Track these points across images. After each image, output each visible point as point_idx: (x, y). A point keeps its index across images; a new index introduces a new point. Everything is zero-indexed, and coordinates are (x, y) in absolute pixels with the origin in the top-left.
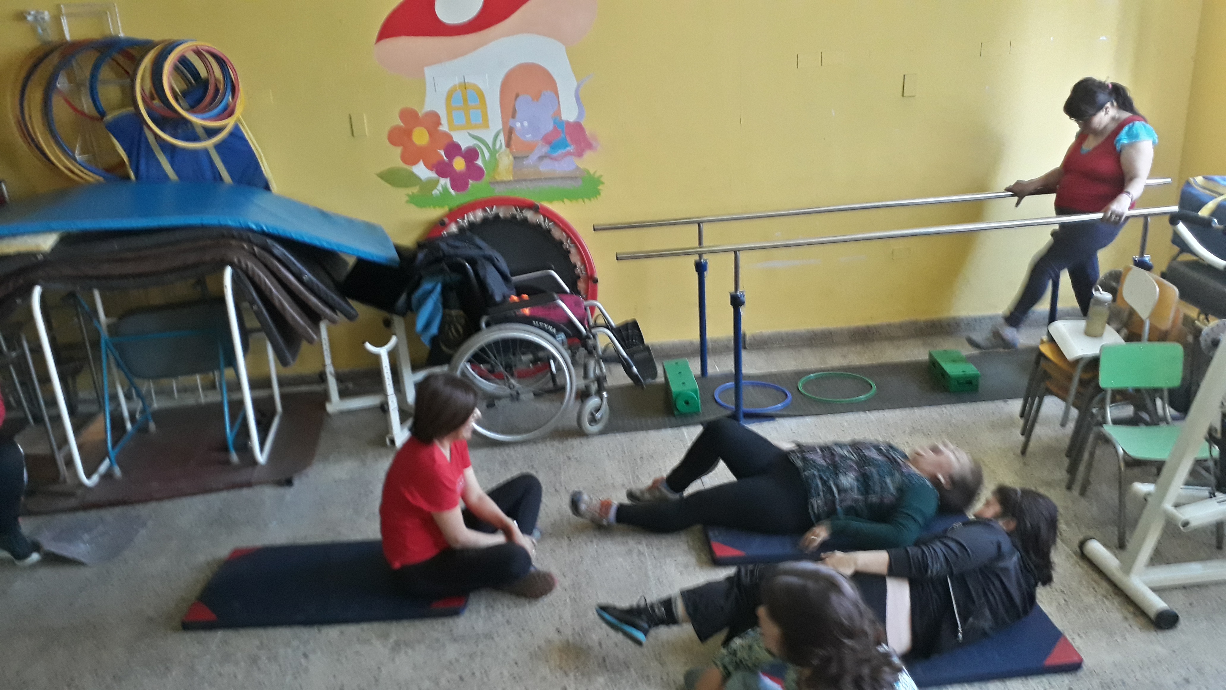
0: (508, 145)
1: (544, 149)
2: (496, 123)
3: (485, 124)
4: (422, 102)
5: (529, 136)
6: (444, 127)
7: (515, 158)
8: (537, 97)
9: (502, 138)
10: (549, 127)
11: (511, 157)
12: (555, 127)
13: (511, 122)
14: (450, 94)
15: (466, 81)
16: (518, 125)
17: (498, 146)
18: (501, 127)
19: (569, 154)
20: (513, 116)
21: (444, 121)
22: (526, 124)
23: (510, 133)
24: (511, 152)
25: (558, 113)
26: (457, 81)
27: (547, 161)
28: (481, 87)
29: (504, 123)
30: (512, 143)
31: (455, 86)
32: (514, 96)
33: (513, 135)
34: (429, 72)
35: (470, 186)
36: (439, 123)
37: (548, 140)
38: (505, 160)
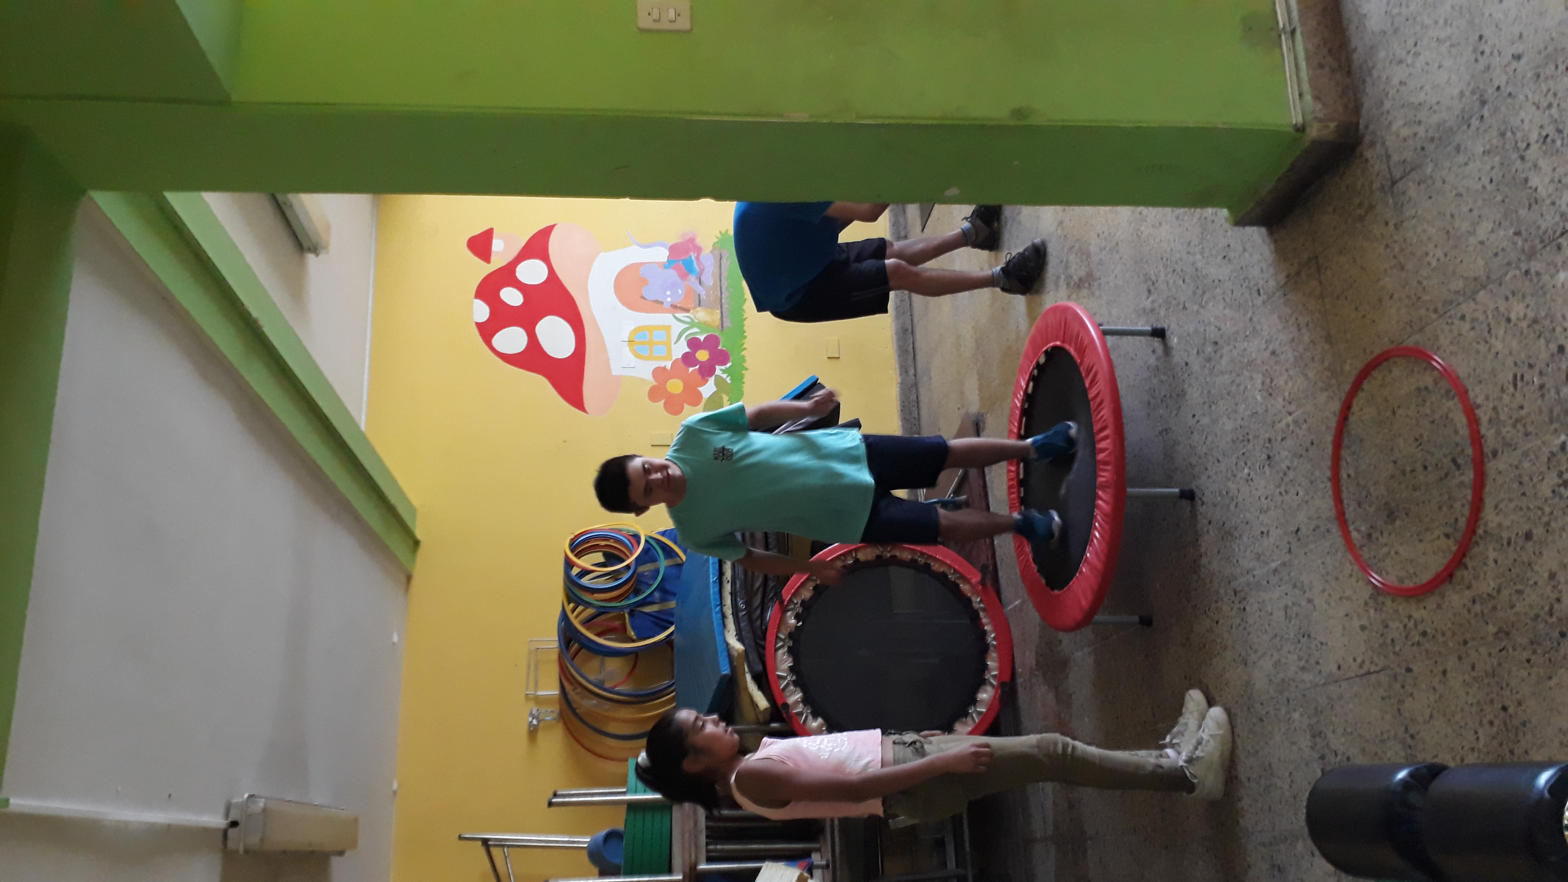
0: (687, 310)
2: (666, 319)
3: (667, 328)
4: (643, 380)
5: (680, 292)
6: (668, 364)
7: (699, 305)
8: (644, 281)
9: (680, 315)
10: (673, 273)
11: (699, 309)
12: (673, 268)
13: (666, 306)
14: (637, 355)
15: (627, 340)
16: (669, 299)
17: (689, 320)
18: (670, 315)
19: (698, 258)
20: (662, 303)
21: (662, 364)
23: (675, 307)
24: (695, 308)
25: (661, 266)
26: (626, 349)
27: (703, 278)
28: (633, 328)
29: (667, 311)
30: (685, 306)
31: (631, 350)
32: (643, 300)
33: (678, 305)
34: (616, 371)
35: (724, 349)
36: (664, 368)
37: (684, 276)
38: (701, 314)
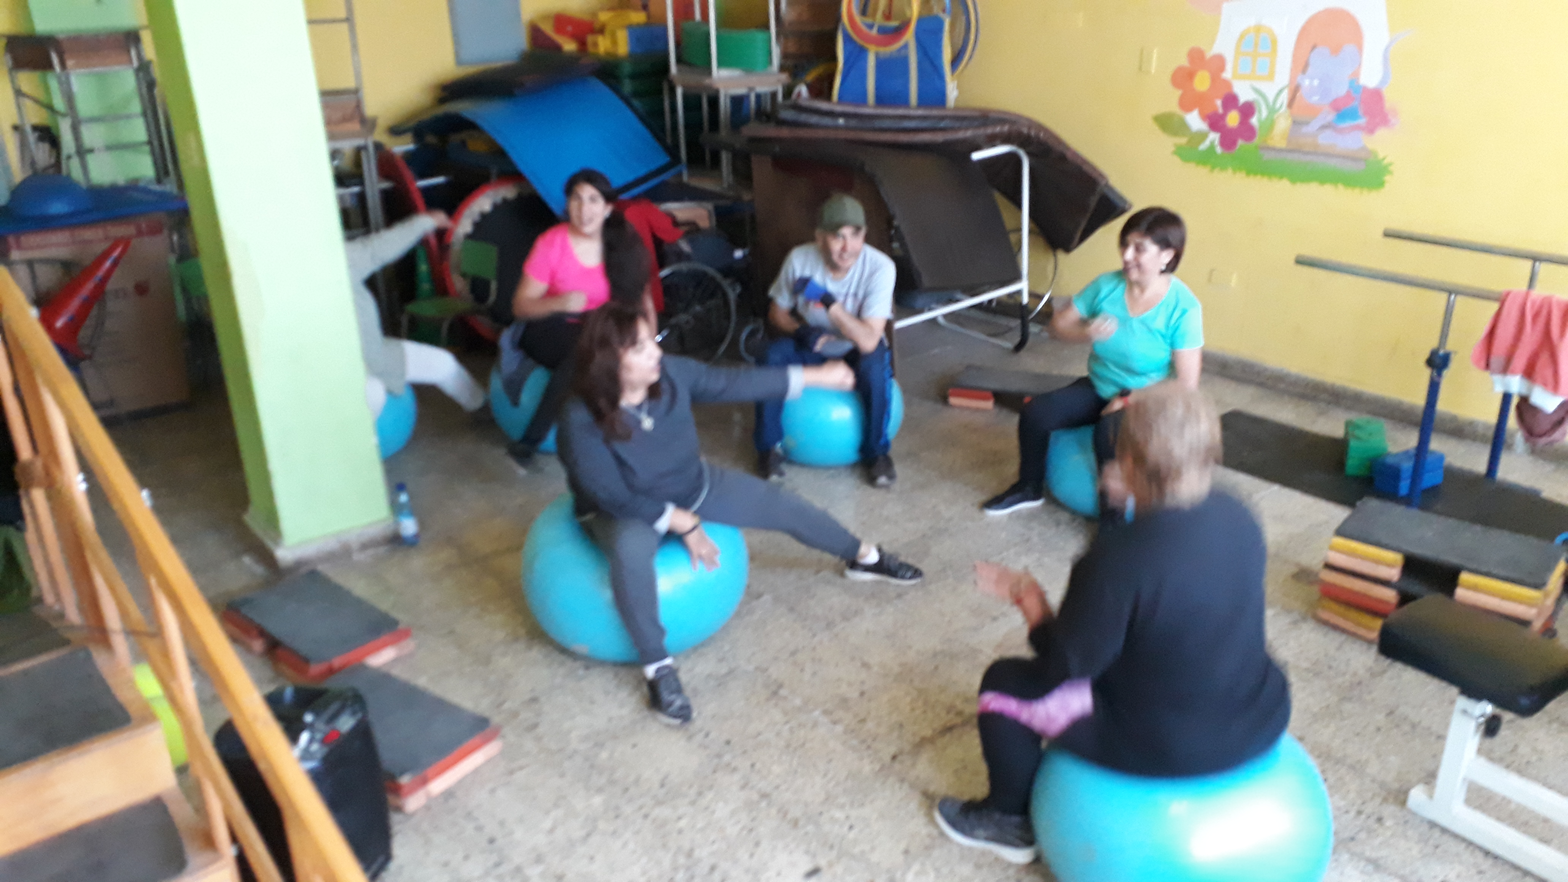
0: (1290, 104)
1: (1330, 116)
2: (1283, 76)
3: (1270, 76)
4: (1212, 42)
5: (1315, 98)
6: (1227, 75)
7: (1295, 123)
9: (1285, 97)
10: (1341, 90)
11: (1290, 121)
12: (1348, 93)
13: (1299, 78)
14: (1242, 37)
15: (1262, 24)
16: (1307, 82)
17: (1278, 105)
18: (1286, 82)
19: (1358, 127)
20: (1303, 73)
21: (1229, 67)
22: (1316, 82)
24: (1292, 115)
25: (1356, 75)
26: (1252, 22)
27: (1328, 132)
28: (1277, 31)
30: (1296, 103)
31: (1249, 28)
34: (1227, 9)
35: (1238, 147)
36: (1223, 70)
38: (1283, 124)
